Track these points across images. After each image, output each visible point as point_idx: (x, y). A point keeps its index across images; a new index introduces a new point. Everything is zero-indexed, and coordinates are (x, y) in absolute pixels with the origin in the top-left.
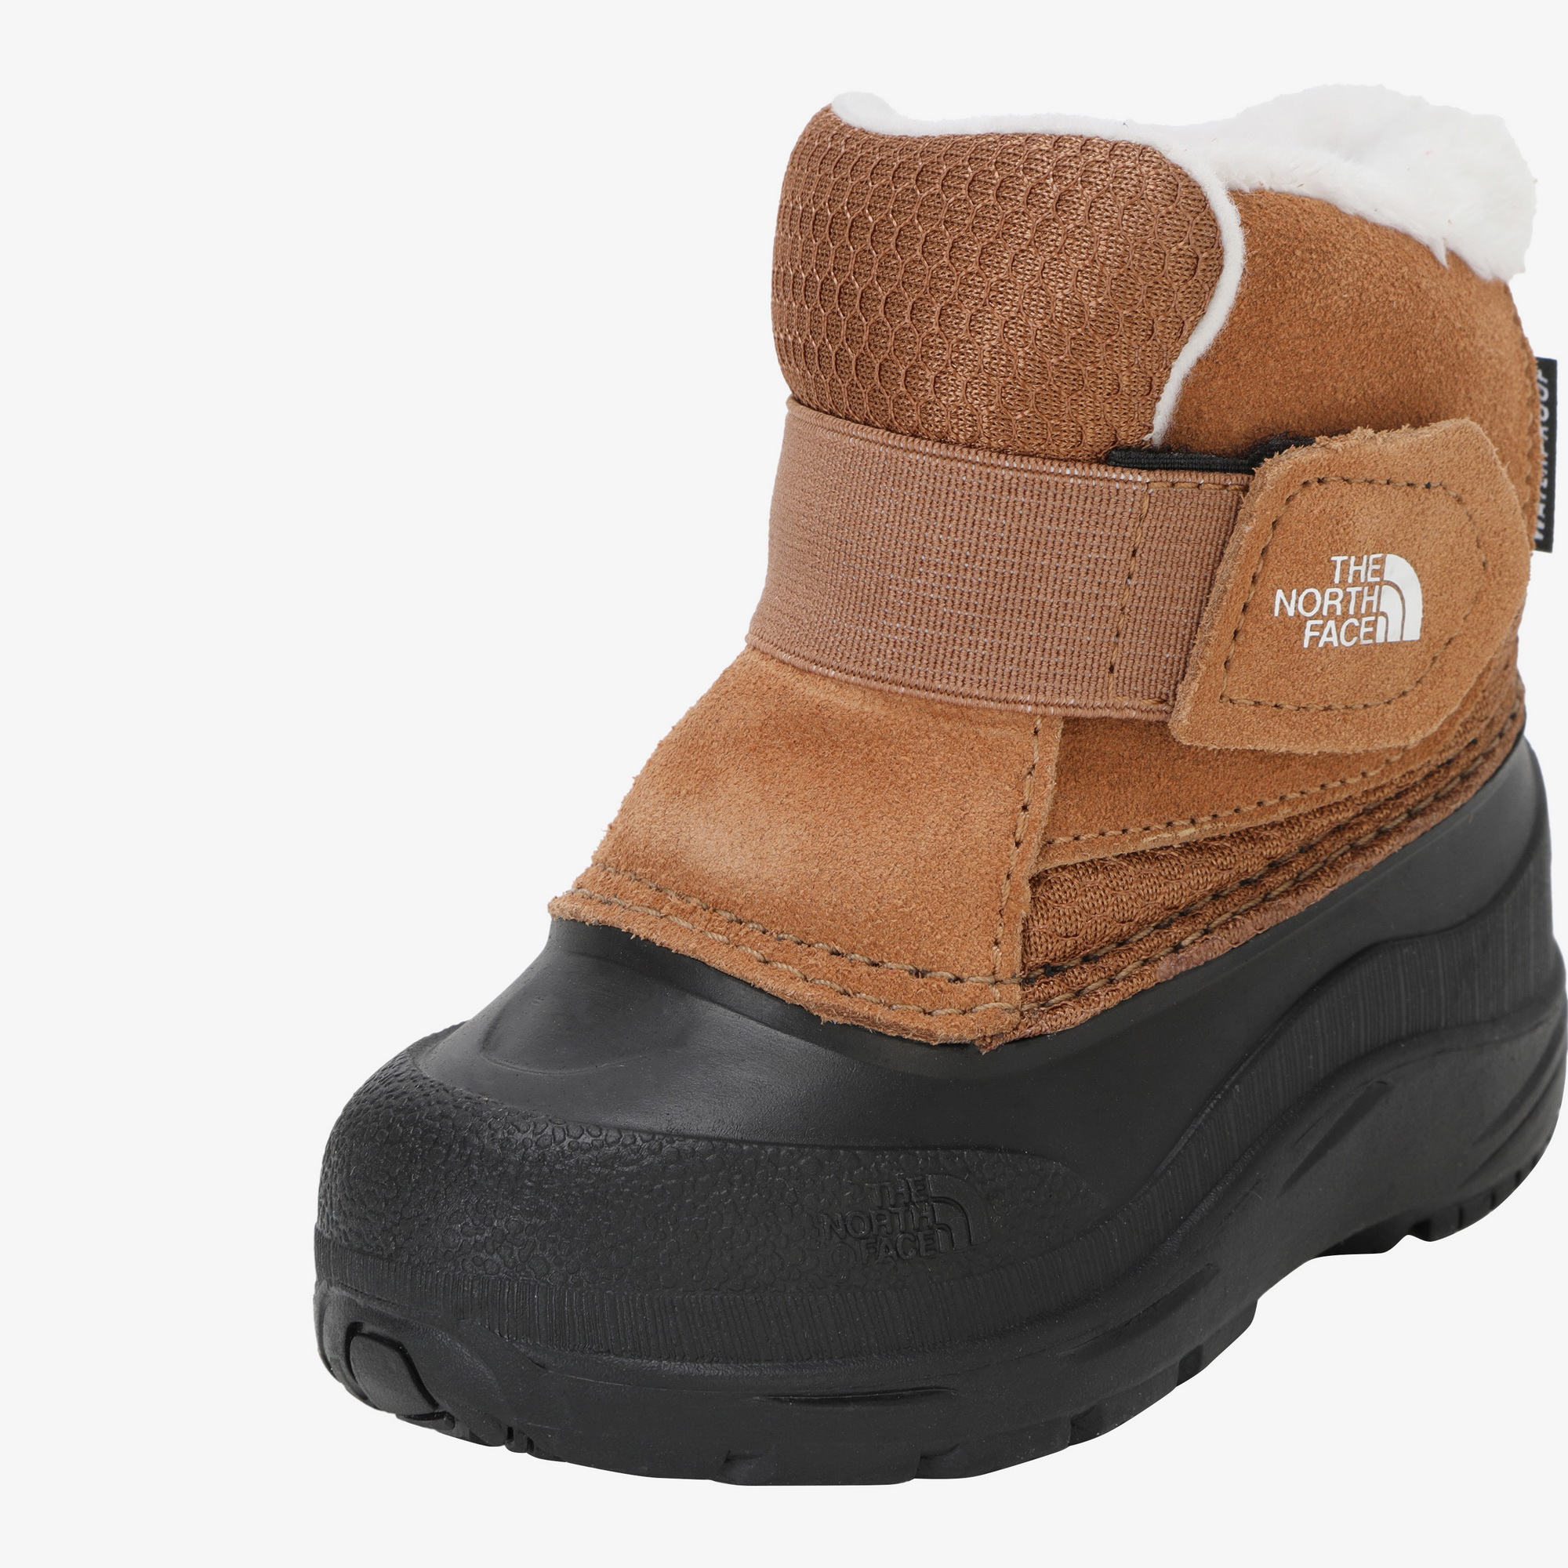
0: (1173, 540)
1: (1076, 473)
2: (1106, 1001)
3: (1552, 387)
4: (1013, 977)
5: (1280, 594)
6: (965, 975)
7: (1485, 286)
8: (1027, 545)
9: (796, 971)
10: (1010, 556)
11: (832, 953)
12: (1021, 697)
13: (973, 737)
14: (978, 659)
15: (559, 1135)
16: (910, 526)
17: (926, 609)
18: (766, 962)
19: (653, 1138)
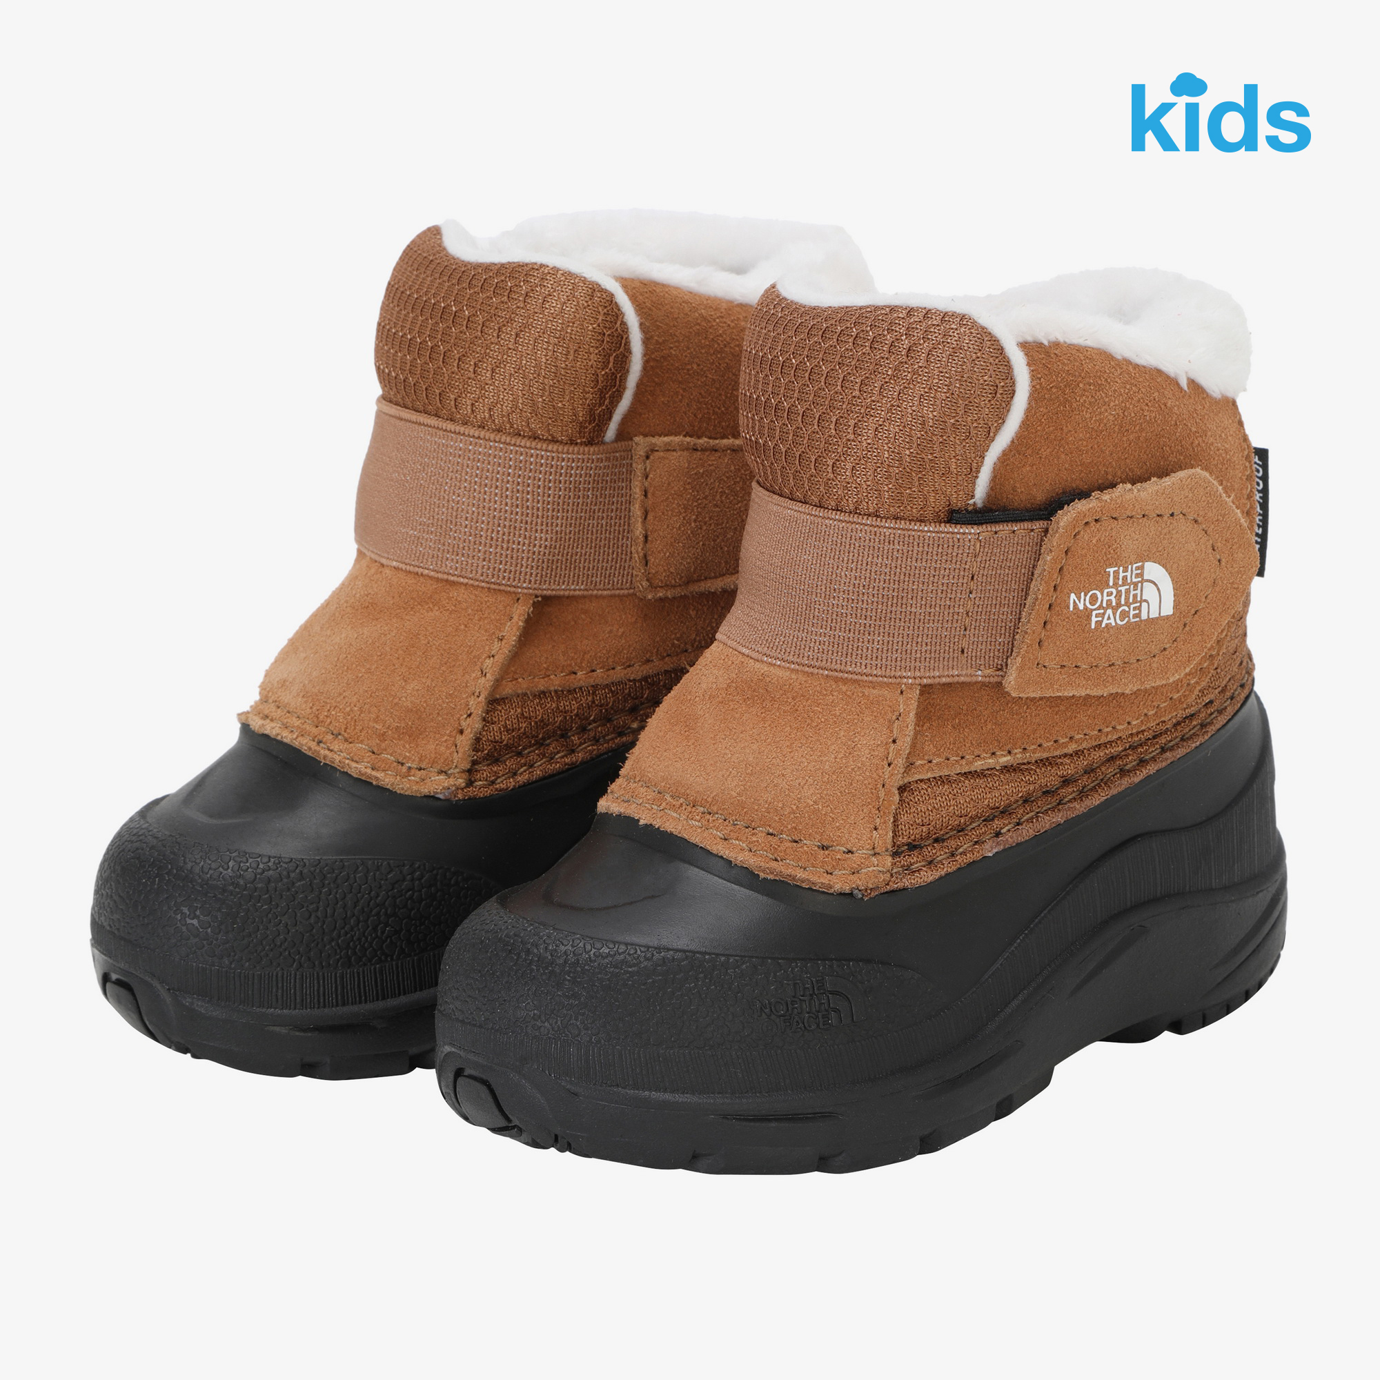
0: (999, 567)
1: (931, 529)
2: (948, 868)
3: (1265, 467)
4: (887, 851)
5: (1073, 596)
6: (854, 849)
7: (1216, 402)
8: (902, 577)
9: (744, 845)
10: (892, 584)
11: (768, 834)
12: (905, 674)
13: (861, 695)
14: (875, 651)
15: (588, 947)
16: (827, 566)
17: (839, 620)
18: (726, 839)
19: (648, 950)
